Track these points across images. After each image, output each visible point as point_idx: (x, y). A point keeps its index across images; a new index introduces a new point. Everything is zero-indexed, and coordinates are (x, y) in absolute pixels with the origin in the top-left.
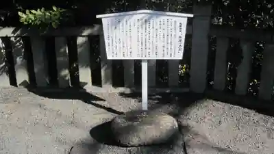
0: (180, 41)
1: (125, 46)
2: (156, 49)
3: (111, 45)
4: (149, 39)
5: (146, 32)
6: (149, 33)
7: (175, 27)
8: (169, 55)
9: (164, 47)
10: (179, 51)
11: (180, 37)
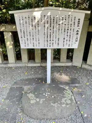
0: (77, 34)
1: (35, 38)
2: (58, 40)
3: (23, 37)
4: (53, 33)
5: (50, 26)
6: (53, 28)
7: (74, 23)
8: (68, 45)
9: (64, 39)
10: (76, 42)
11: (78, 31)
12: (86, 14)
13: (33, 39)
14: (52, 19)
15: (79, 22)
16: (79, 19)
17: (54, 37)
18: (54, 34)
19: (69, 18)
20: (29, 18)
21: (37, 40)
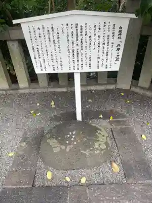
0: (118, 49)
1: (54, 58)
2: (90, 60)
3: (37, 57)
4: (82, 50)
5: (77, 40)
6: (82, 42)
7: (113, 33)
8: (104, 66)
9: (99, 58)
10: (116, 62)
11: (119, 45)
12: (131, 19)
13: (52, 59)
14: (79, 28)
15: (120, 31)
16: (121, 28)
17: (84, 55)
18: (83, 52)
19: (104, 26)
20: (44, 28)
21: (59, 61)
